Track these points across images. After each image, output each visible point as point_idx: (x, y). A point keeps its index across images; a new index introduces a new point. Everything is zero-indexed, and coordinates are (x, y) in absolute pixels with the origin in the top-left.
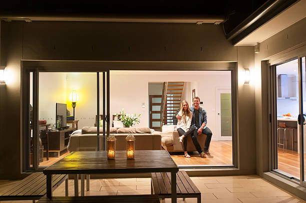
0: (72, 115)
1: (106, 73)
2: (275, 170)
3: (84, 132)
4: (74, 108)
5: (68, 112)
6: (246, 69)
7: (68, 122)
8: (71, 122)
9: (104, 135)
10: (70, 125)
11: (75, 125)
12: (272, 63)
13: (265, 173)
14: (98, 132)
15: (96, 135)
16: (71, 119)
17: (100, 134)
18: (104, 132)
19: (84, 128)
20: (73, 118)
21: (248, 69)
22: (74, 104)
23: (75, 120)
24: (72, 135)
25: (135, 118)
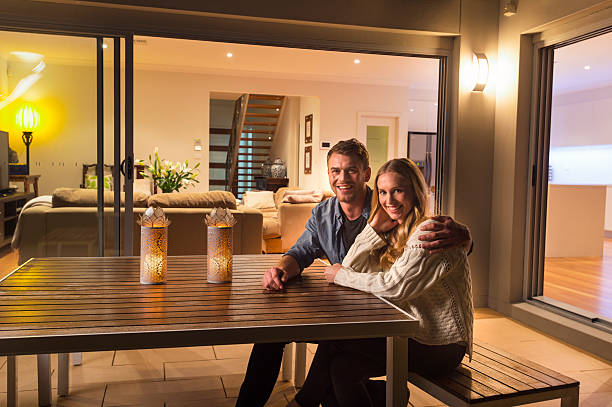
0: (22, 161)
1: (123, 41)
2: (538, 298)
3: (58, 201)
4: (28, 144)
5: (11, 155)
6: (481, 55)
7: (12, 179)
8: (21, 179)
9: (117, 210)
10: (18, 186)
11: (32, 186)
12: (549, 40)
13: (516, 305)
14: (101, 202)
15: (95, 209)
16: (20, 172)
17: (106, 209)
18: (117, 203)
19: (57, 191)
20: (25, 169)
21: (484, 56)
22: (28, 134)
23: (31, 173)
24: (24, 210)
25: (186, 171)
